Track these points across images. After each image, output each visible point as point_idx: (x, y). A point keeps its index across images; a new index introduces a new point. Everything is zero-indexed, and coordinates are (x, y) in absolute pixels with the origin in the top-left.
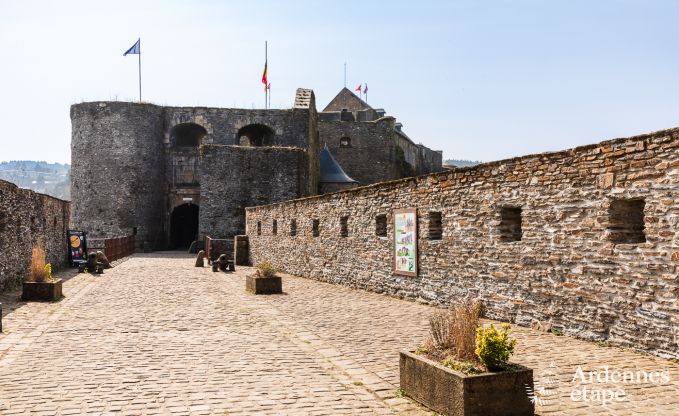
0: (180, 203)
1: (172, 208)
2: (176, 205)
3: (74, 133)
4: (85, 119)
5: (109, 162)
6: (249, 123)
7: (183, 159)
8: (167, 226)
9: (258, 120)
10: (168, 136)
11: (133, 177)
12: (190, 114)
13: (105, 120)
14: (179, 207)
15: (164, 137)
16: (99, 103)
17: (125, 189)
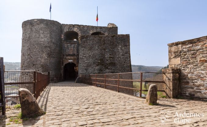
0: (67, 63)
1: (64, 64)
2: (66, 63)
3: (23, 33)
4: (28, 27)
5: (38, 44)
6: (95, 31)
7: (69, 45)
8: (62, 71)
9: (99, 30)
10: (63, 36)
11: (49, 51)
12: (72, 27)
13: (37, 27)
14: (67, 64)
15: (61, 36)
16: (34, 20)
17: (45, 56)
